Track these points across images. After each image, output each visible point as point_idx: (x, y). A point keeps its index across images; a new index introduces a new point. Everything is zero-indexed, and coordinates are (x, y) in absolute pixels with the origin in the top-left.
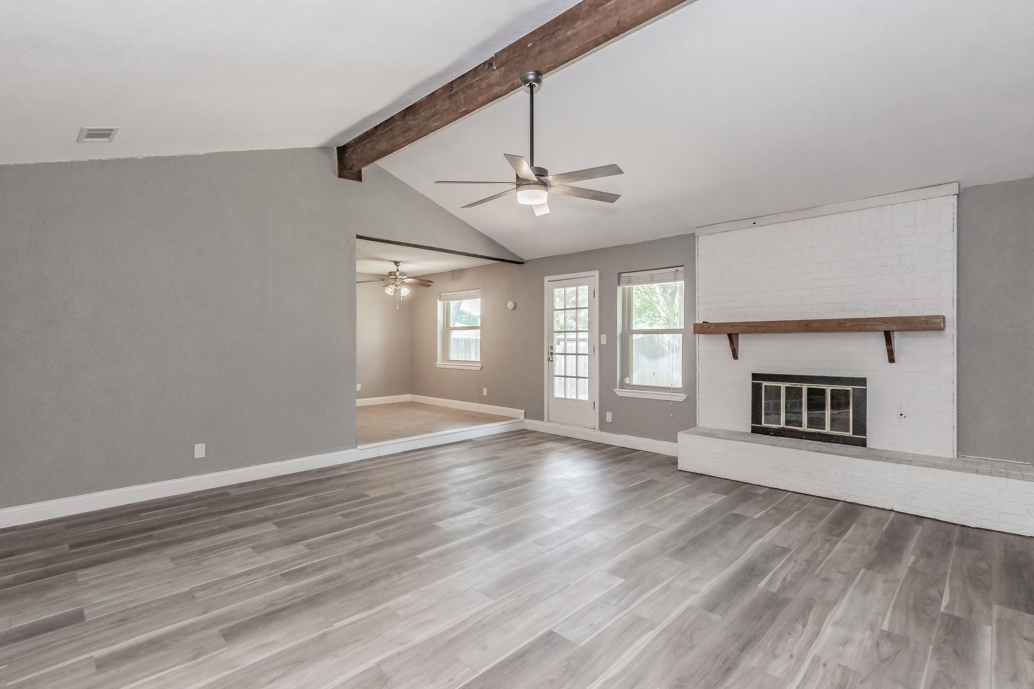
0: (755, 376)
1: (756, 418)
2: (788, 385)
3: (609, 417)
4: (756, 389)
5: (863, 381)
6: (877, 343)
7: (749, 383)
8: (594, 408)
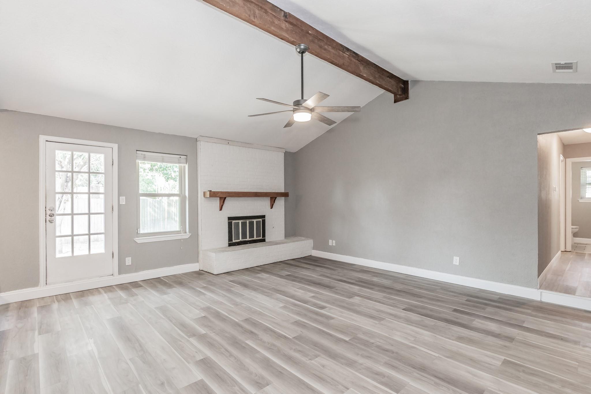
0: (230, 218)
1: (230, 239)
2: (242, 221)
3: (128, 261)
4: (230, 224)
5: (264, 217)
6: (267, 202)
7: (226, 221)
8: (113, 257)
